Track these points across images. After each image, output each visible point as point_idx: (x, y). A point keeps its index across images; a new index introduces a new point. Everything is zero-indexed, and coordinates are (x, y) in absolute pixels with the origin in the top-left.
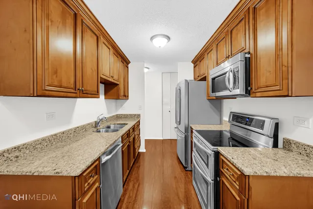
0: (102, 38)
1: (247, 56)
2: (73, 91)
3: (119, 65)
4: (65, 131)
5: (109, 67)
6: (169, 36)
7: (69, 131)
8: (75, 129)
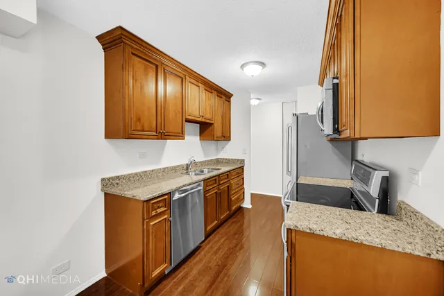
0: (187, 78)
1: (336, 81)
2: (154, 133)
3: (214, 100)
4: (155, 170)
5: (198, 103)
6: (265, 62)
7: (158, 170)
8: (164, 169)
